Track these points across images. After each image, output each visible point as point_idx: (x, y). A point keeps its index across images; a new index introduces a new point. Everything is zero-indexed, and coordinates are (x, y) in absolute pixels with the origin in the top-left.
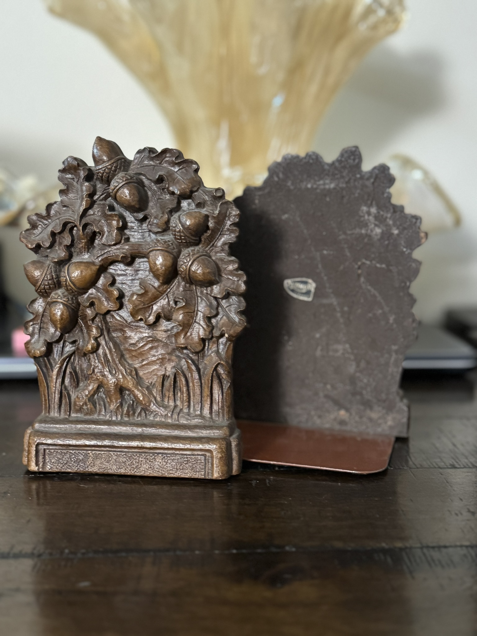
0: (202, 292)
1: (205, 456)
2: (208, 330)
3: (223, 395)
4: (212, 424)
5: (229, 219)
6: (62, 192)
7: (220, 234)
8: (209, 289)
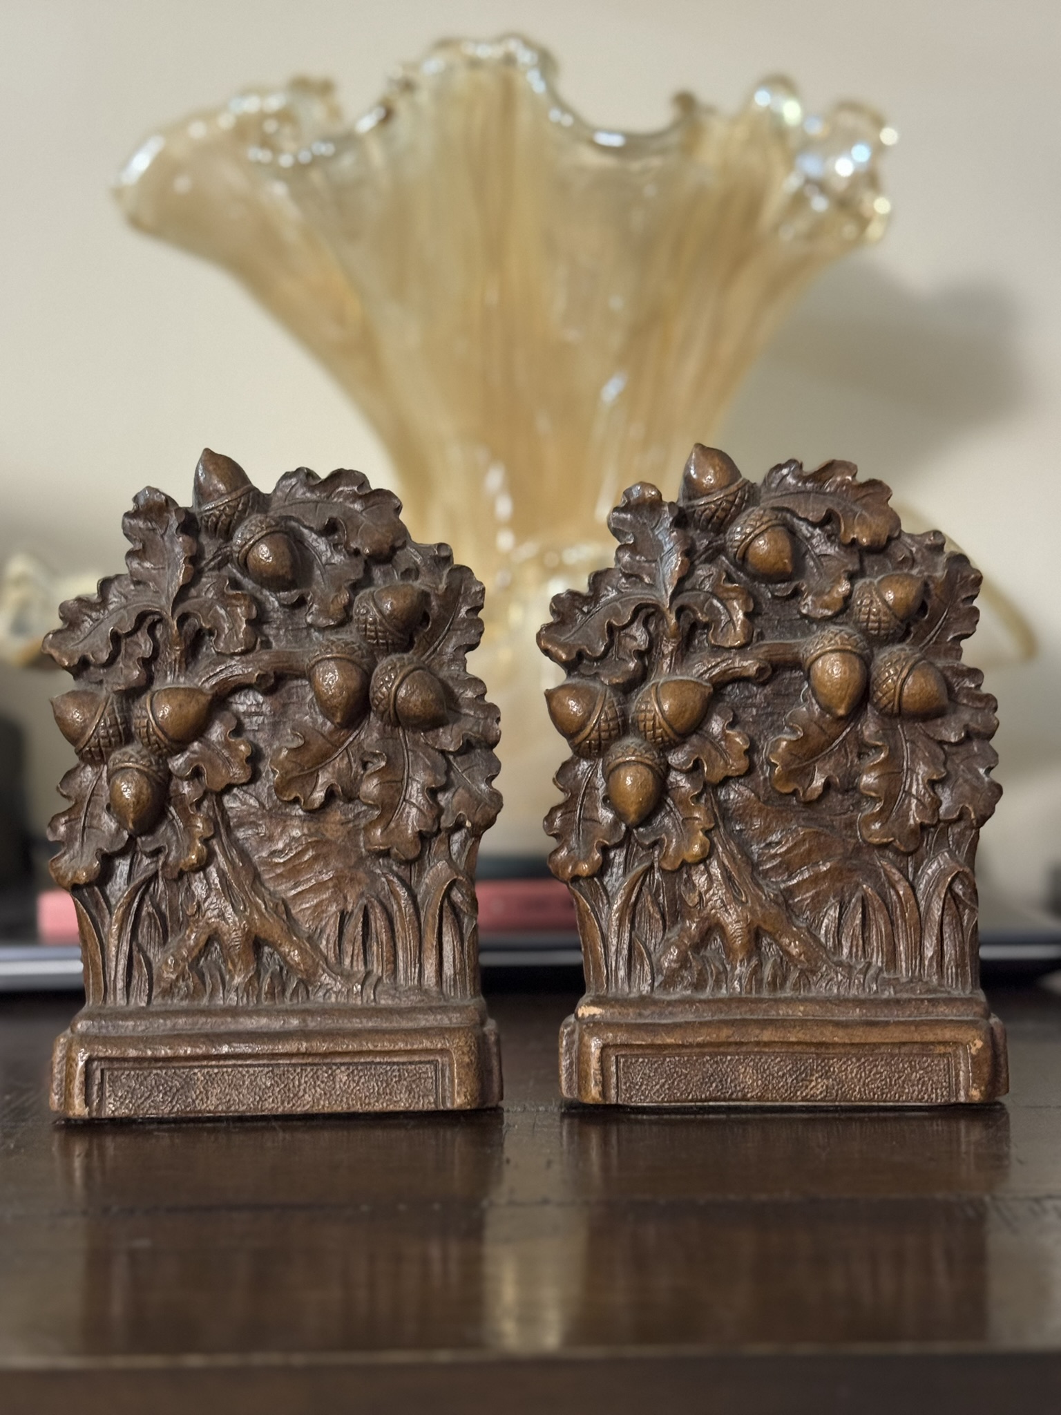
0: (416, 743)
1: (434, 1063)
2: (430, 816)
3: (462, 945)
4: (442, 1003)
5: (465, 601)
6: (131, 554)
7: (449, 629)
8: (431, 734)
